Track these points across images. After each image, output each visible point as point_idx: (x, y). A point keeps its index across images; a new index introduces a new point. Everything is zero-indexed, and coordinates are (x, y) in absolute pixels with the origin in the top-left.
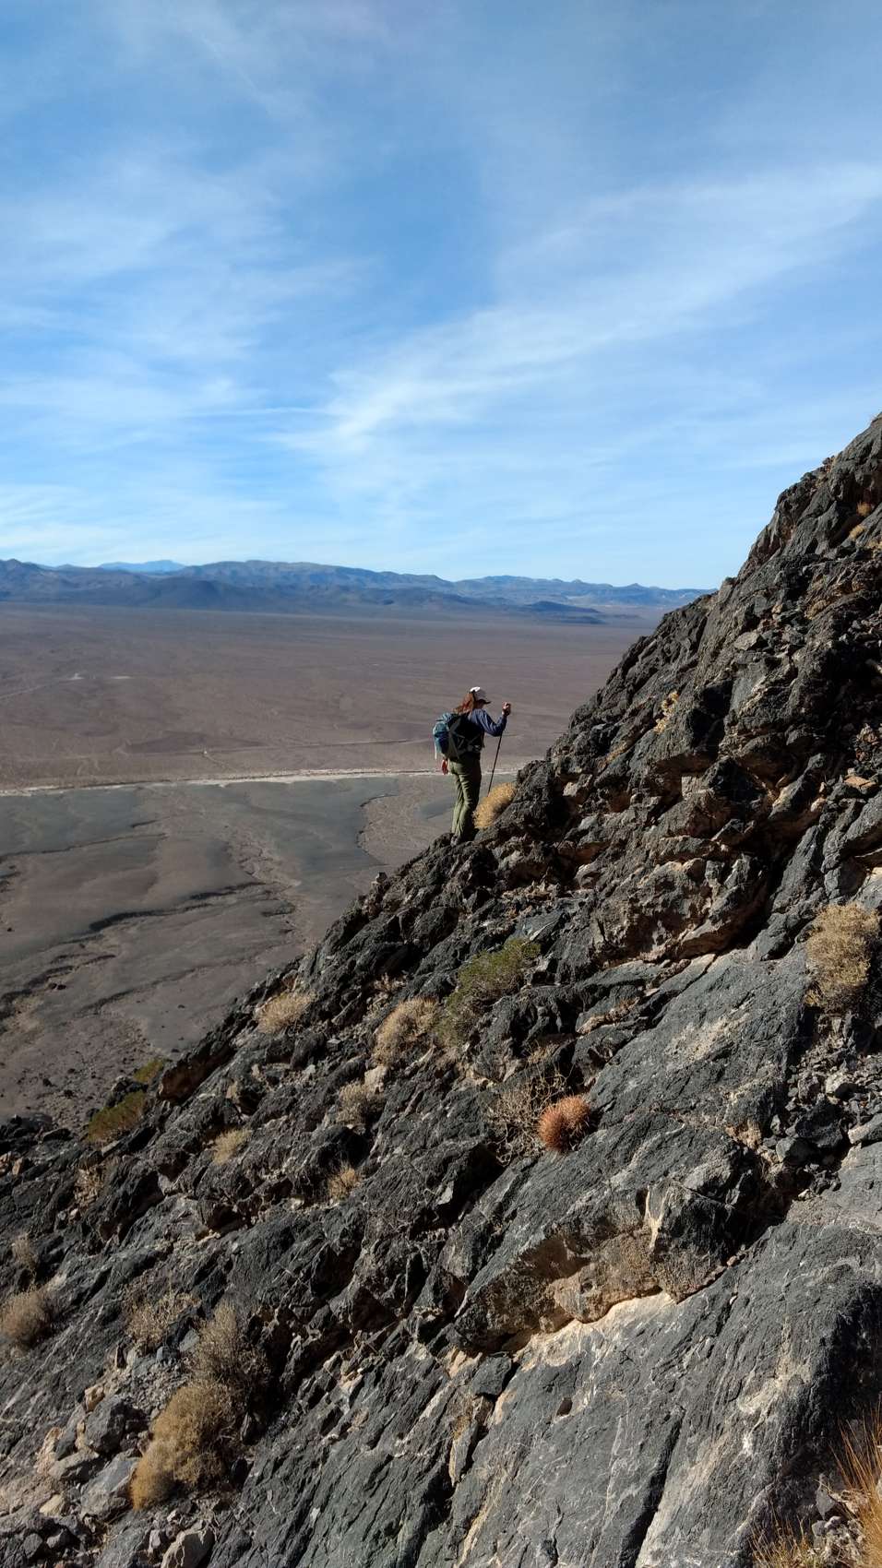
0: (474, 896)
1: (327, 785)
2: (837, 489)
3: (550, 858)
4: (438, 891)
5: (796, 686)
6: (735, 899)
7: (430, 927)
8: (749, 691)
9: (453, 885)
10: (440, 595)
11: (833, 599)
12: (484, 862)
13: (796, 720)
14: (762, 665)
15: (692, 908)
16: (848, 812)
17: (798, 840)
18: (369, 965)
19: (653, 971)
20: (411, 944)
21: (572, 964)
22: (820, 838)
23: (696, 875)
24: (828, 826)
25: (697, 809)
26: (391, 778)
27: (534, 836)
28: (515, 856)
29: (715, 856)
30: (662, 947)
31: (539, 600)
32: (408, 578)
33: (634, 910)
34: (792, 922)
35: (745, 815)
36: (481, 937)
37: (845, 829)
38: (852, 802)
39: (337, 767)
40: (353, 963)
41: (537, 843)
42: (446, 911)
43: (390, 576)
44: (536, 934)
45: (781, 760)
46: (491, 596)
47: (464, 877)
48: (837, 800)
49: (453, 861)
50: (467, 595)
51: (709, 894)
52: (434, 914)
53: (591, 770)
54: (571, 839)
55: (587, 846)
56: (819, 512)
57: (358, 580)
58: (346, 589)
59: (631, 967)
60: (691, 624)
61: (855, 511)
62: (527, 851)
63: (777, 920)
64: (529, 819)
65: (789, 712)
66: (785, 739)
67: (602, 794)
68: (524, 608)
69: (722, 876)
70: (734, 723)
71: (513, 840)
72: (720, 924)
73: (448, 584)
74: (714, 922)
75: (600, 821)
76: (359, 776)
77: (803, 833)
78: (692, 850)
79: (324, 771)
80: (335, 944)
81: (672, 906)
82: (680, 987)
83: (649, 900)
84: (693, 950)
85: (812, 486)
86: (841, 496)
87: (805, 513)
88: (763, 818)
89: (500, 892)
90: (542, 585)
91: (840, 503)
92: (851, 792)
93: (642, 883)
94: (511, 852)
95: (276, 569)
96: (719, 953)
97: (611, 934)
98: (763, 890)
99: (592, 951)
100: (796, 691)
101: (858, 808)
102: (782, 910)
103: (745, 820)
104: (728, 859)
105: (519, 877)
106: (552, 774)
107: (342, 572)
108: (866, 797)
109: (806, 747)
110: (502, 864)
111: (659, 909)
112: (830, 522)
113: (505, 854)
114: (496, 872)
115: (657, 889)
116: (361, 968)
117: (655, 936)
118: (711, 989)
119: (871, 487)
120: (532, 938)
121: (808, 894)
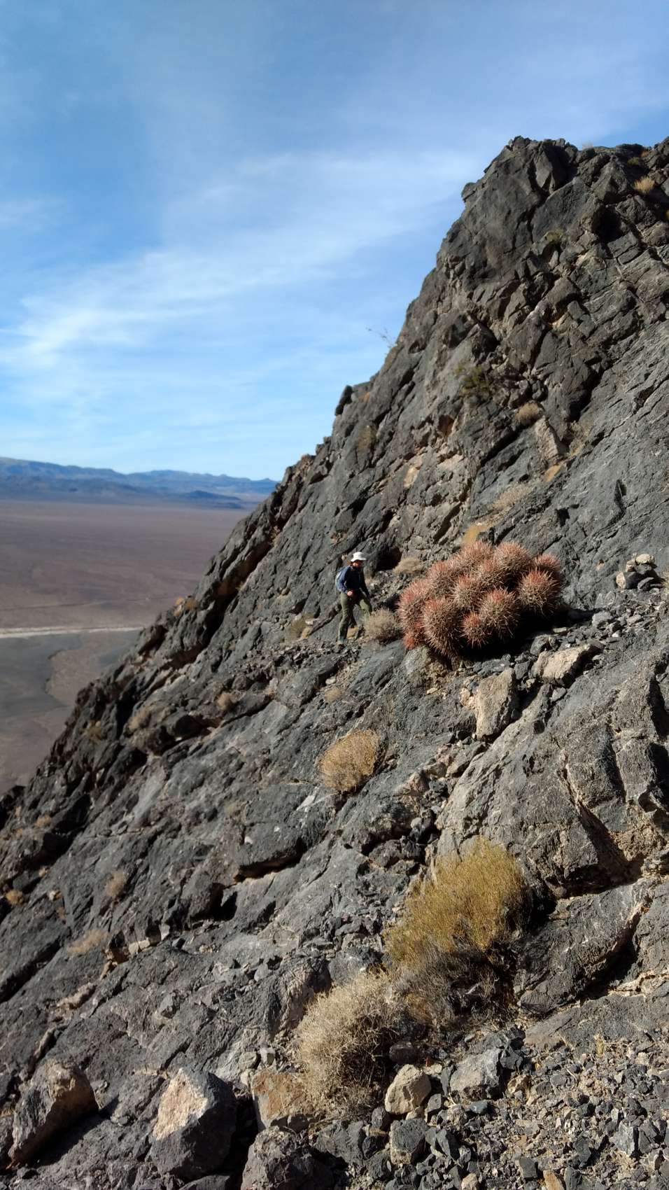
1: (20, 640)
10: (115, 484)
26: (73, 634)
31: (195, 490)
32: (90, 471)
39: (30, 626)
43: (74, 469)
46: (156, 486)
50: (137, 485)
57: (48, 472)
68: (182, 496)
73: (121, 476)
76: (48, 633)
79: (18, 629)
90: (196, 478)
107: (34, 465)
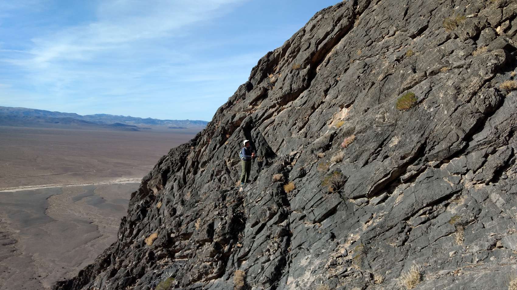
0: (150, 263)
1: (31, 192)
2: (221, 131)
3: (169, 252)
4: (139, 262)
5: (227, 225)
6: (219, 269)
7: (138, 272)
8: (218, 226)
9: (144, 261)
10: (78, 120)
12: (151, 254)
13: (228, 233)
14: (219, 219)
15: (211, 271)
16: (238, 251)
17: (229, 256)
18: (123, 284)
19: (203, 284)
20: (133, 277)
21: (185, 283)
22: (233, 256)
23: (211, 265)
24: (235, 254)
25: (211, 252)
27: (164, 247)
28: (159, 252)
29: (215, 261)
30: (205, 279)
31: (115, 123)
32: (64, 114)
33: (199, 272)
34: (230, 273)
35: (220, 253)
36: (155, 275)
37: (238, 255)
38: (239, 249)
40: (118, 284)
41: (165, 249)
42: (142, 267)
44: (171, 274)
45: (225, 241)
46: (97, 121)
47: (147, 258)
48: (236, 249)
49: (142, 254)
50: (88, 121)
51: (214, 268)
52: (139, 268)
53: (178, 231)
54: (173, 247)
55: (178, 249)
56: (217, 136)
57: (44, 114)
58: (39, 117)
59: (198, 283)
60: (179, 153)
61: (226, 137)
62: (163, 251)
63: (227, 273)
64: (163, 243)
65: (226, 231)
66: (226, 237)
67: (181, 237)
68: (110, 125)
69: (216, 265)
70: (216, 233)
71: (159, 248)
72: (216, 274)
73: (81, 116)
74: (215, 274)
75: (180, 243)
76: (45, 188)
77: (230, 255)
78: (211, 260)
79: (29, 186)
80: (108, 278)
81: (206, 271)
82: (209, 287)
83: (202, 270)
84: (211, 279)
85: (215, 129)
86: (222, 133)
87: (213, 136)
88: (223, 253)
89: (156, 261)
90: (116, 117)
91: (222, 134)
92: (238, 247)
93: (200, 267)
94: (158, 251)
95: (8, 110)
96: (216, 279)
97: (194, 277)
98: (224, 267)
99: (189, 281)
100: (227, 227)
101: (240, 250)
102: (228, 271)
103: (220, 254)
104: (217, 262)
105: (161, 257)
106: (168, 232)
107: (37, 111)
108: (241, 248)
109: (230, 238)
110: (156, 255)
111: (204, 272)
112: (220, 140)
113: (157, 252)
114: (155, 257)
115: (204, 268)
116: (121, 285)
117: (203, 277)
118: (216, 287)
119: (229, 131)
120: (170, 276)
121: (232, 267)
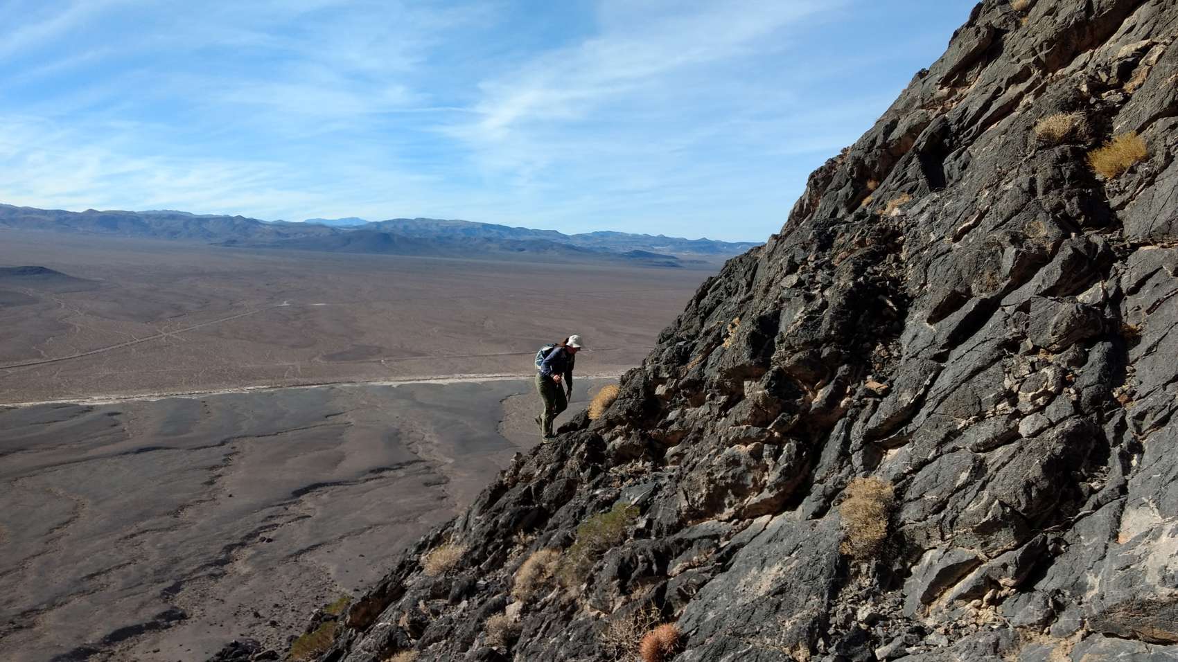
11: (852, 251)
